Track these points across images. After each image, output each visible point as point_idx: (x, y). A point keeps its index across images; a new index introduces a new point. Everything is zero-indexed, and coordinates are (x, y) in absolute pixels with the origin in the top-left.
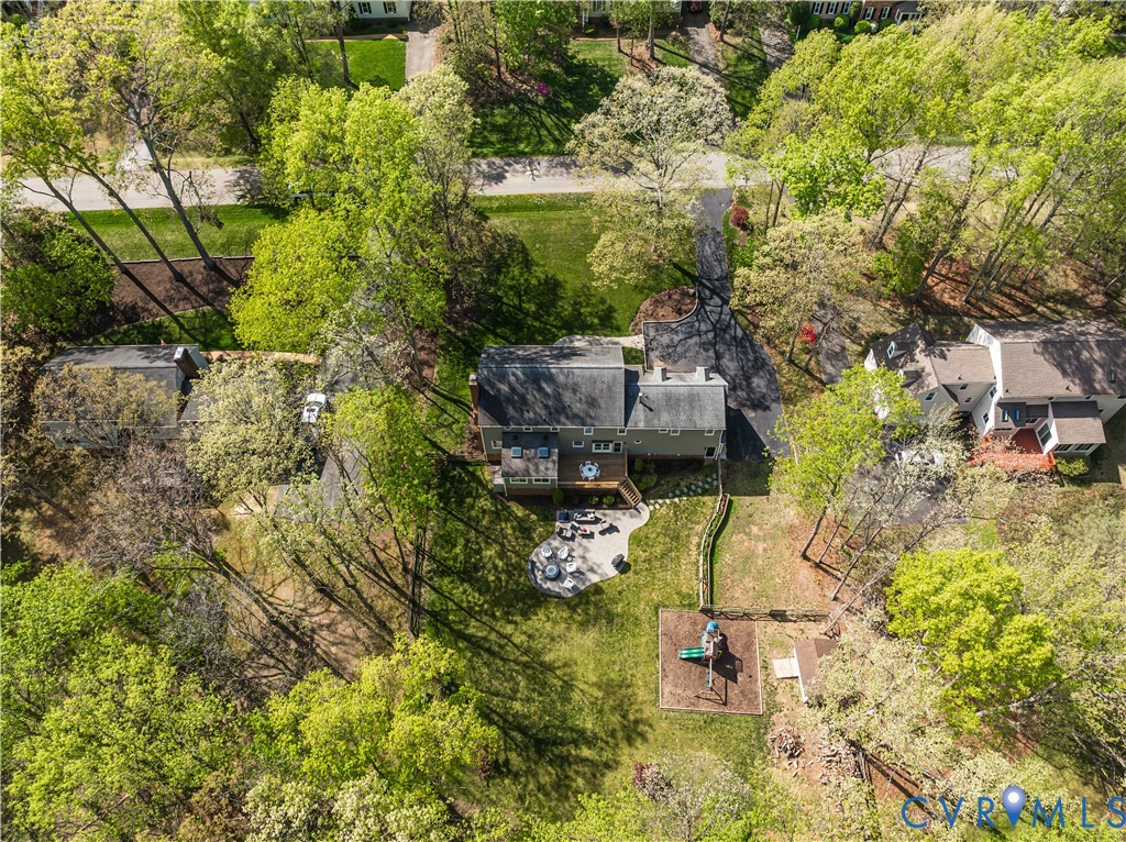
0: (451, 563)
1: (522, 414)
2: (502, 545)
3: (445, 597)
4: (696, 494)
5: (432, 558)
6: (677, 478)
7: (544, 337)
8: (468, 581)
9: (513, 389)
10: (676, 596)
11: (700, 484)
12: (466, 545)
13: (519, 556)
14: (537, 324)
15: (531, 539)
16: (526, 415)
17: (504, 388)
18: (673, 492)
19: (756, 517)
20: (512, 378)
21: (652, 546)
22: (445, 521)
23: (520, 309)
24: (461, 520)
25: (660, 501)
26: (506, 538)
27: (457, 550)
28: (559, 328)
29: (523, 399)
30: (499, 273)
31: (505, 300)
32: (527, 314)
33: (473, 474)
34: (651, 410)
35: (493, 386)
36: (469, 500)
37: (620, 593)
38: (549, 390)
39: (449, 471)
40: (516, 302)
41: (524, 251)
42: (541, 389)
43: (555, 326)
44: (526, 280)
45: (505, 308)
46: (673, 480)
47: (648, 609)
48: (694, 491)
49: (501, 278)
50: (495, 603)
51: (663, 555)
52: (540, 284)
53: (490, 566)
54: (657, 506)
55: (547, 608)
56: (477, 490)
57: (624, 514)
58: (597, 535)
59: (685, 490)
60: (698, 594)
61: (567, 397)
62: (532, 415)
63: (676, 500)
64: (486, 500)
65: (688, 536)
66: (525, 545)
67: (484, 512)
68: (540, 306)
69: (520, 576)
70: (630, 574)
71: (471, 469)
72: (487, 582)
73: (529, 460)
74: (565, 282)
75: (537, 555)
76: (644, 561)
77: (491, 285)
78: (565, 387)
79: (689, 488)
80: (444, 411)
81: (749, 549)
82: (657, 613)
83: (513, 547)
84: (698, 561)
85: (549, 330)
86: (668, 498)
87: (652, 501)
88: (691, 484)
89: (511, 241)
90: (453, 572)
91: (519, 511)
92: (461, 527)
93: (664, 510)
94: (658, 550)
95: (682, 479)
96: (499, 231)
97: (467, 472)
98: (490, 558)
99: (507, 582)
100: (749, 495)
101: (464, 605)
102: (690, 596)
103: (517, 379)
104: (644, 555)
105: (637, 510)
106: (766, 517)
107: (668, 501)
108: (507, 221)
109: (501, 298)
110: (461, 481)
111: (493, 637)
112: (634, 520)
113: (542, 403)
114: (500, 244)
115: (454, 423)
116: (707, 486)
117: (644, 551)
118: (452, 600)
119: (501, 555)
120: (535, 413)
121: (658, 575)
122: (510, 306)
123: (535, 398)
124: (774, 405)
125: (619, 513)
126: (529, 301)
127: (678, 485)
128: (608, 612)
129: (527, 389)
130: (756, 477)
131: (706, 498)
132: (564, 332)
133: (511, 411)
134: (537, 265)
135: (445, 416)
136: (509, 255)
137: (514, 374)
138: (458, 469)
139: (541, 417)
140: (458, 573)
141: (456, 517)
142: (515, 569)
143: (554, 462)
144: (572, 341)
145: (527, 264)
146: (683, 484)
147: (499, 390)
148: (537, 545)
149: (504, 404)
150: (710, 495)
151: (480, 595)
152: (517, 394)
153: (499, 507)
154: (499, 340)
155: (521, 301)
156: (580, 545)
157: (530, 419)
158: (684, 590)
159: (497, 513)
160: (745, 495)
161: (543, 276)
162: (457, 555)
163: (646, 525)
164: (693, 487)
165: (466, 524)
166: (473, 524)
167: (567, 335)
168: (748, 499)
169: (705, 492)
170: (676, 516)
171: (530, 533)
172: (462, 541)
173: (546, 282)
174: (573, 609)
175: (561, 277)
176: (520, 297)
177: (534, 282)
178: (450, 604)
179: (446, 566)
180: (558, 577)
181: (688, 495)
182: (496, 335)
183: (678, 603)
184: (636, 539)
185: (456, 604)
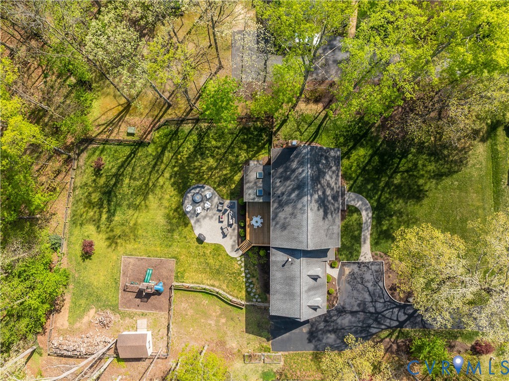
0: (206, 140)
1: (280, 178)
2: (216, 168)
3: (186, 138)
4: (247, 287)
5: (209, 128)
6: (258, 276)
7: (370, 190)
8: (195, 151)
9: (294, 171)
10: (183, 269)
11: (254, 291)
12: (216, 147)
13: (209, 179)
14: (382, 184)
15: (219, 186)
16: (278, 180)
17: (294, 165)
18: (249, 273)
19: (231, 323)
20: (300, 170)
21: (213, 258)
22: (232, 134)
23: (396, 171)
24: (232, 143)
25: (243, 264)
26: (220, 171)
27: (214, 142)
28: (378, 200)
29: (287, 178)
30: (429, 155)
31: (404, 160)
32: (391, 177)
33: (263, 147)
34: (283, 266)
35: (296, 156)
36: (245, 147)
37: (185, 237)
38: (293, 195)
39: (265, 132)
40: (402, 169)
41: (450, 173)
42: (293, 190)
43: (380, 198)
44: (423, 176)
45: (396, 160)
46: (257, 273)
47: (176, 252)
48: (249, 286)
49: (424, 156)
50: (182, 166)
51: (208, 264)
52: (418, 186)
53: (204, 161)
54: (239, 262)
55: (177, 196)
56: (252, 151)
57: (234, 241)
58: (221, 225)
59: (250, 281)
60: (183, 282)
61: (288, 209)
62: (278, 184)
63: (243, 275)
64: (245, 157)
65: (219, 280)
66: (215, 182)
67: (237, 156)
68: (398, 187)
69: (196, 180)
70: (196, 244)
71: (267, 146)
72: (194, 162)
73: (255, 183)
74: (421, 205)
75: (208, 189)
76: (204, 252)
77: (418, 149)
78: (295, 207)
79: (251, 283)
80: (310, 125)
81: (211, 315)
82: (173, 258)
83: (214, 175)
84: (203, 284)
85: (376, 193)
86: (245, 270)
87: (243, 259)
88: (254, 285)
89: (461, 162)
90: (200, 141)
91: (237, 178)
92: (228, 143)
93: (236, 266)
94: (211, 261)
95: (257, 279)
96: (470, 152)
97: (264, 144)
98: (208, 162)
99: (193, 173)
100: (246, 320)
101: (181, 149)
102: (183, 277)
103: (300, 174)
104: (208, 252)
105: (237, 250)
106: (231, 329)
107: (243, 269)
108: (481, 158)
109: (406, 157)
110: (258, 141)
111: (163, 166)
112: (230, 247)
113: (285, 191)
114: (457, 154)
115: (301, 132)
116: (252, 295)
117: (210, 253)
118: (184, 142)
119: (210, 169)
120: (279, 187)
121: (195, 260)
122: (399, 164)
123: (288, 186)
124: (312, 346)
125: (235, 238)
126: (402, 178)
127: (253, 277)
128: (174, 230)
129: (294, 180)
130: (258, 326)
131: (244, 293)
132: (375, 204)
133: (281, 170)
134: (437, 184)
135: (306, 126)
136: (447, 162)
137: (303, 171)
138: (266, 138)
139: (278, 190)
140: (200, 144)
141: (234, 140)
142: (201, 177)
143: (254, 199)
144: (366, 210)
145: (439, 176)
146: (254, 280)
147: (293, 161)
148: (215, 189)
149: (285, 165)
150: (246, 296)
151: (187, 158)
152: (291, 174)
153: (240, 165)
154: (368, 158)
155: (403, 172)
156: (214, 214)
157: (276, 183)
158: (186, 274)
159: (236, 164)
160: (246, 318)
161: (426, 188)
162: (210, 143)
163: (227, 255)
164: (252, 286)
165: (230, 146)
166: (230, 150)
167: (372, 207)
168: (243, 318)
169: (248, 293)
170: (233, 274)
171: (222, 185)
172: (219, 144)
173: (420, 191)
174: (176, 210)
175: (425, 201)
176: (407, 171)
177: (421, 181)
178: (182, 141)
179: (204, 136)
180: (195, 203)
181: (246, 282)
182: (372, 156)
183: (179, 270)
184: (218, 248)
185: (182, 144)
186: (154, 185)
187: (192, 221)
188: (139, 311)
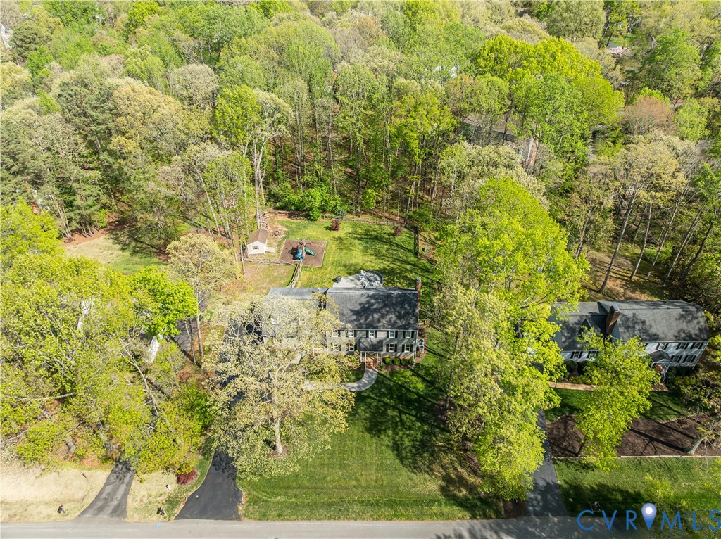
3: (424, 276)
7: (380, 390)
8: (413, 280)
10: (313, 271)
14: (387, 400)
21: (320, 287)
23: (400, 412)
28: (369, 397)
30: (422, 441)
31: (414, 419)
32: (394, 408)
37: (339, 273)
40: (404, 417)
41: (402, 459)
43: (371, 398)
44: (397, 434)
45: (413, 412)
47: (327, 267)
49: (419, 436)
50: (399, 273)
51: (315, 284)
52: (385, 430)
55: (374, 269)
60: (301, 271)
68: (384, 414)
69: (387, 279)
70: (333, 278)
72: (404, 279)
74: (362, 432)
75: (379, 285)
76: (325, 282)
77: (428, 431)
82: (322, 266)
85: (376, 396)
89: (415, 467)
96: (427, 476)
99: (394, 278)
101: (414, 273)
102: (306, 271)
108: (420, 487)
109: (418, 421)
111: (399, 264)
114: (425, 464)
118: (420, 275)
121: (320, 277)
122: (409, 414)
126: (393, 417)
128: (345, 267)
132: (365, 394)
134: (388, 446)
136: (414, 455)
142: (390, 282)
144: (358, 387)
145: (397, 448)
151: (407, 276)
154: (414, 390)
155: (400, 417)
158: (308, 272)
161: (383, 436)
167: (363, 391)
173: (379, 431)
174: (362, 268)
175: (367, 436)
176: (401, 421)
177: (390, 432)
180: (368, 277)
182: (417, 394)
183: (312, 269)
185: (418, 274)
186: (383, 259)
187: (351, 277)
188: (282, 249)
